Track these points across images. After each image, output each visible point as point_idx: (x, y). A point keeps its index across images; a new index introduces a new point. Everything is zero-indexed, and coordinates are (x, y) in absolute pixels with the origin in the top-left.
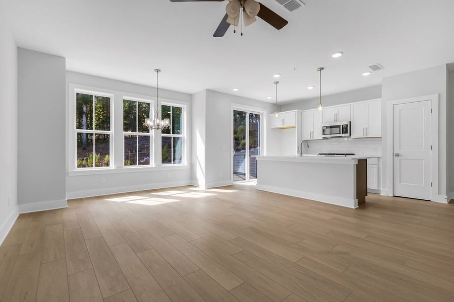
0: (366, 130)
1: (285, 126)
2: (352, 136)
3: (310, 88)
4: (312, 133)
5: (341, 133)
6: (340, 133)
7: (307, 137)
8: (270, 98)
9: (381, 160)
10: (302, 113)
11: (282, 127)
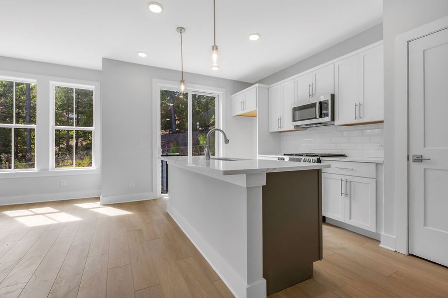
0: (359, 107)
1: (245, 112)
2: (337, 122)
4: (280, 120)
5: (318, 116)
6: (316, 118)
9: (383, 169)
10: (269, 89)
11: (242, 112)
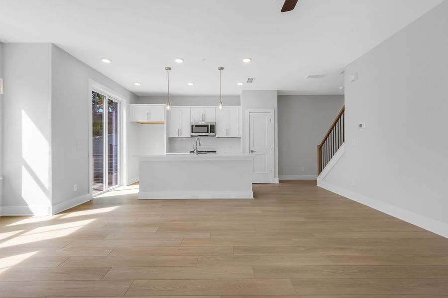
0: (227, 131)
1: (151, 121)
2: (217, 136)
3: (191, 84)
4: (180, 131)
6: (208, 132)
7: (174, 134)
8: (139, 84)
11: (146, 121)
